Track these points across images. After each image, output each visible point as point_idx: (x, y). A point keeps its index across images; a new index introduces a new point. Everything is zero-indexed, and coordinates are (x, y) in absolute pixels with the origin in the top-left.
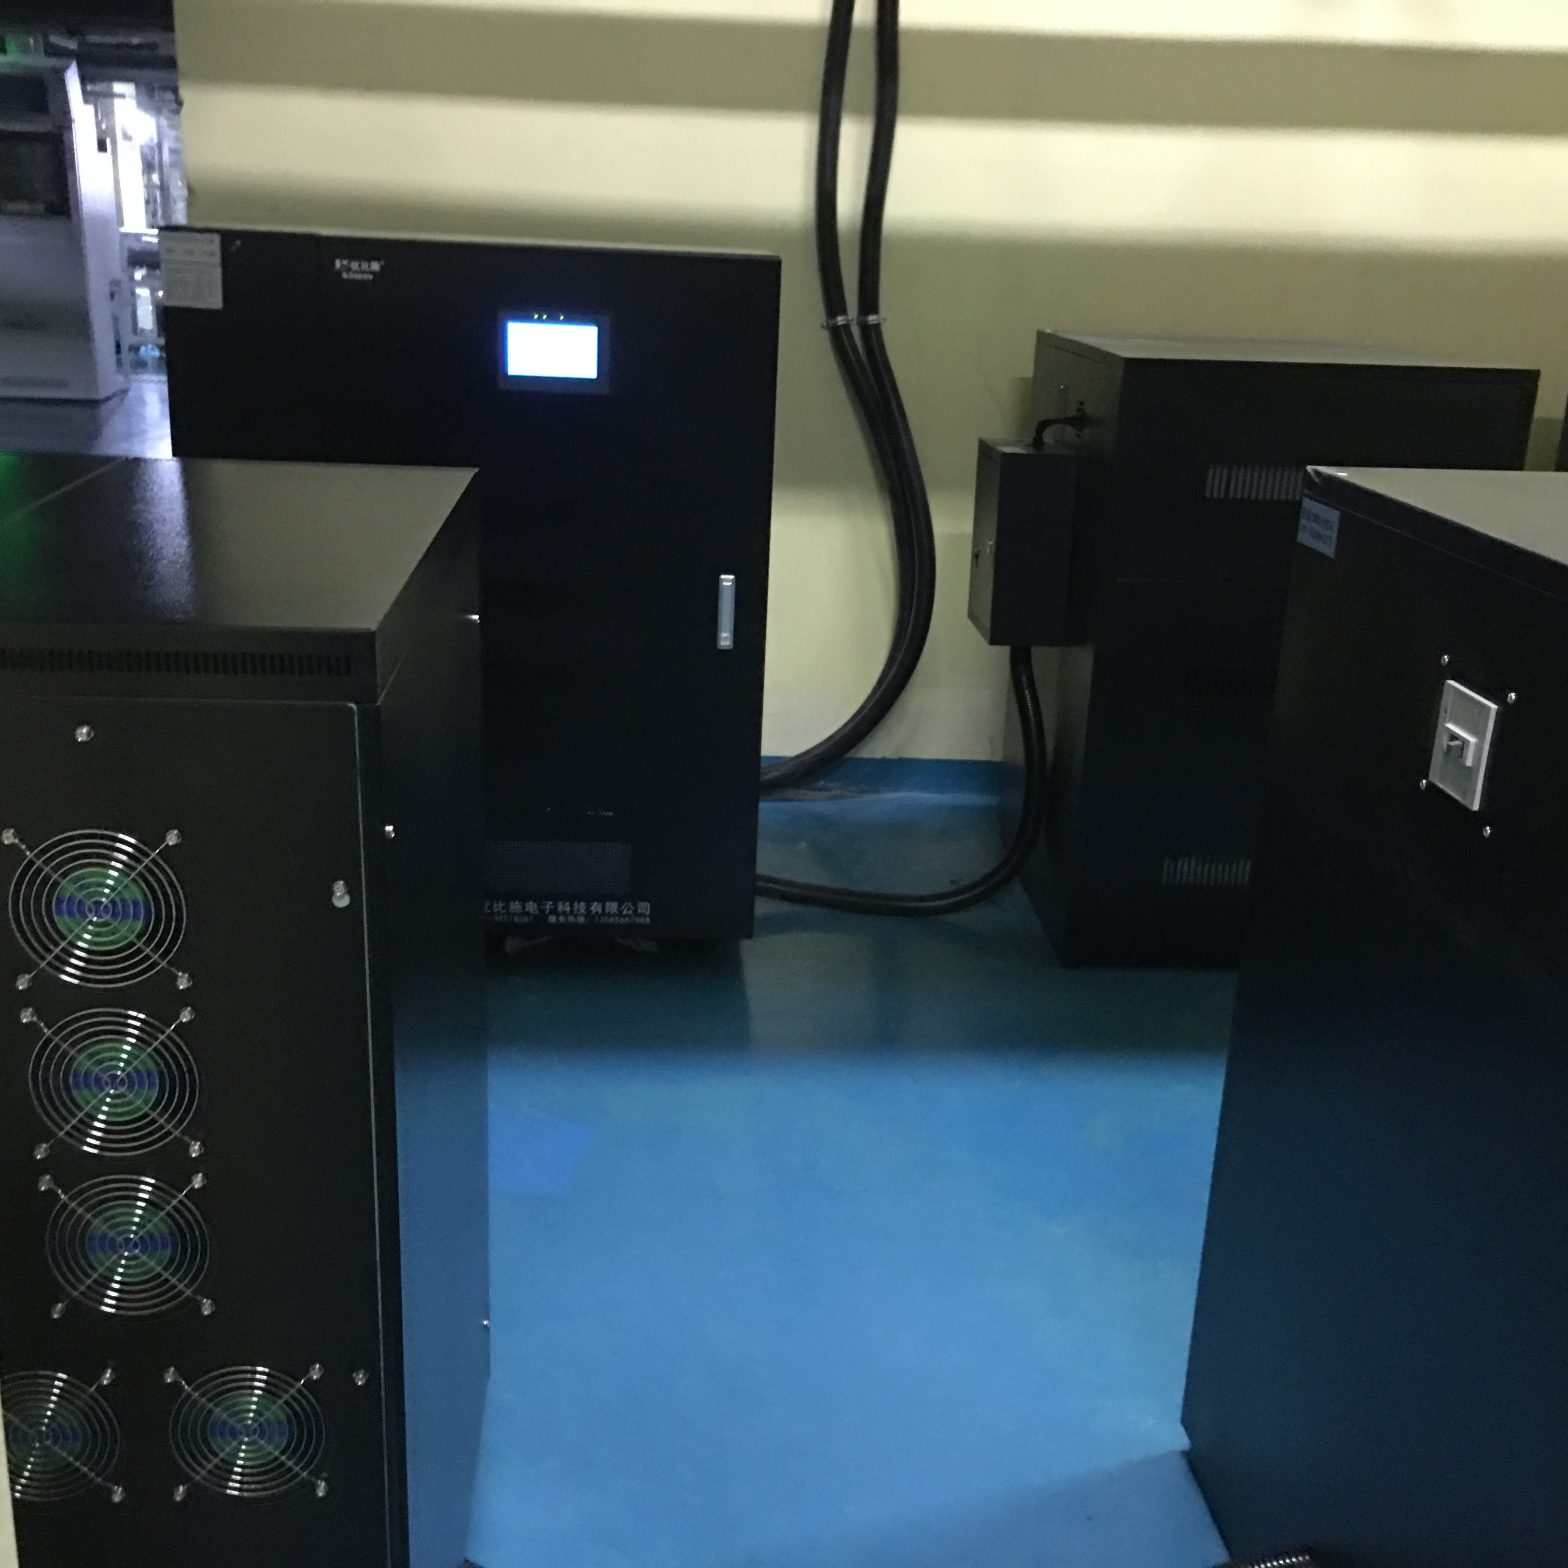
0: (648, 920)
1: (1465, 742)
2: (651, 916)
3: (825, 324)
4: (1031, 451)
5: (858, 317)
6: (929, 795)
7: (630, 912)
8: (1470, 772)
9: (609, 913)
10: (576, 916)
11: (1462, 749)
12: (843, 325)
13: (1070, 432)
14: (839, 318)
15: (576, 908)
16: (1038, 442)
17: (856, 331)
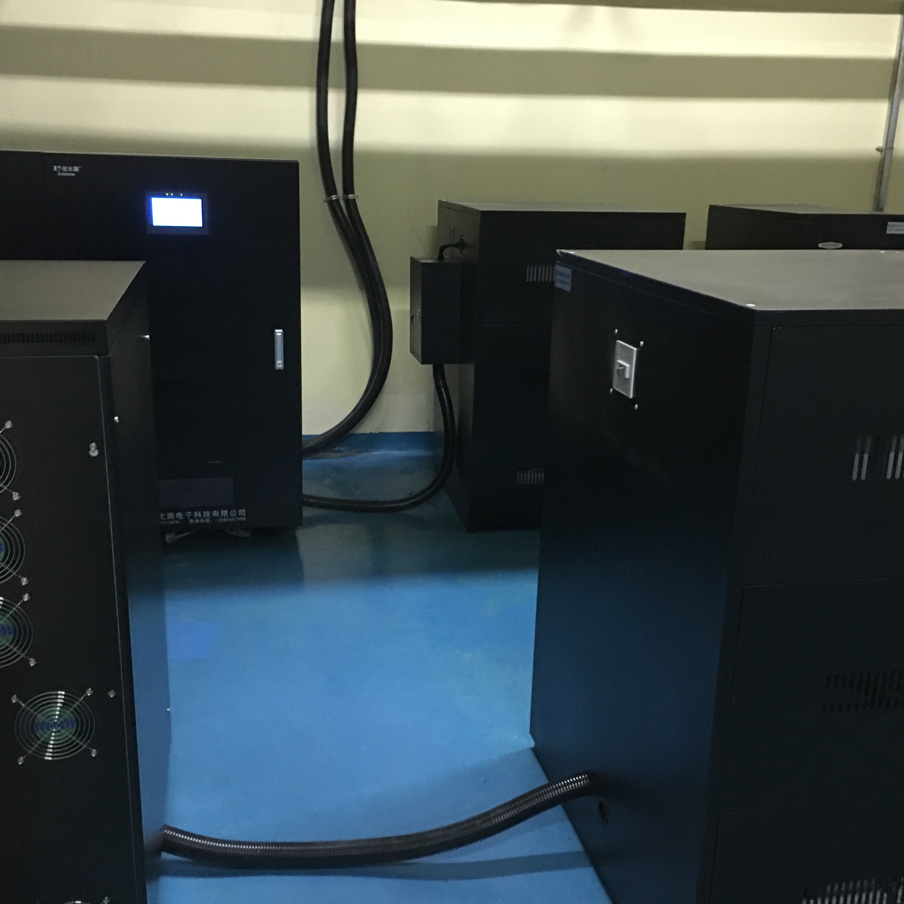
0: (245, 519)
1: (625, 367)
2: (246, 516)
3: (325, 200)
4: (437, 261)
5: (343, 196)
6: (395, 452)
7: (235, 515)
8: (627, 380)
9: (223, 516)
10: (205, 519)
11: (624, 371)
12: (335, 200)
13: (457, 251)
14: (333, 196)
15: (204, 515)
16: (441, 257)
17: (342, 203)
